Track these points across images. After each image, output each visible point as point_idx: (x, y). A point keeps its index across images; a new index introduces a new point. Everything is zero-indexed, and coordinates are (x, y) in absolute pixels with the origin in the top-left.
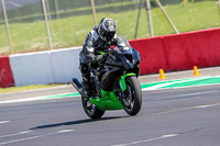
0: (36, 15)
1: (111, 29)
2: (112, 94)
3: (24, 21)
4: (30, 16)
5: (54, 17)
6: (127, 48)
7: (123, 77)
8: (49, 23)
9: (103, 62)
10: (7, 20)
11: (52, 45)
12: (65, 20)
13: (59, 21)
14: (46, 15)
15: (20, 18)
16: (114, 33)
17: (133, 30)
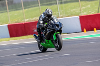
0: (53, 2)
1: (50, 13)
2: (50, 41)
3: (47, 5)
4: (50, 3)
5: (61, 3)
6: (57, 22)
7: (55, 34)
8: (59, 6)
9: (46, 28)
10: (40, 5)
11: (60, 16)
12: (66, 4)
13: (63, 5)
14: (57, 2)
15: (46, 3)
16: (51, 15)
17: (97, 9)
